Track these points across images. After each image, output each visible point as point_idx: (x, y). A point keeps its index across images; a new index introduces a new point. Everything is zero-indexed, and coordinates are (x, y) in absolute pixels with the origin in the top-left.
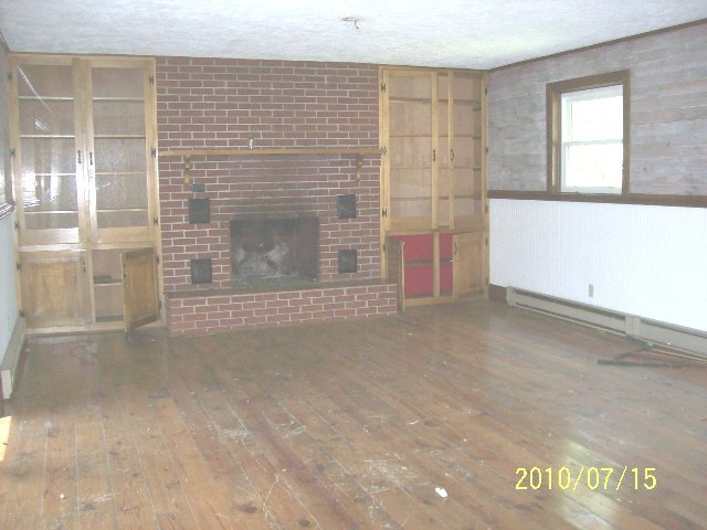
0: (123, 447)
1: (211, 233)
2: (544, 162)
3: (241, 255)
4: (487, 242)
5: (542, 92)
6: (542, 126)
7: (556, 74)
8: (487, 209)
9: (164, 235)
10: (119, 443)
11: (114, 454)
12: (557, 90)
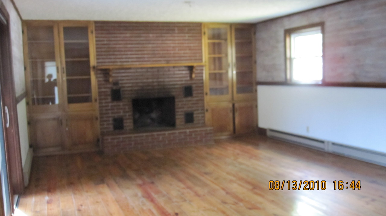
0: (83, 207)
1: (123, 105)
2: (283, 67)
3: (137, 116)
4: (256, 106)
5: (281, 33)
6: (282, 49)
7: (288, 24)
8: (256, 91)
9: (100, 107)
10: (81, 205)
11: (79, 210)
12: (289, 32)
